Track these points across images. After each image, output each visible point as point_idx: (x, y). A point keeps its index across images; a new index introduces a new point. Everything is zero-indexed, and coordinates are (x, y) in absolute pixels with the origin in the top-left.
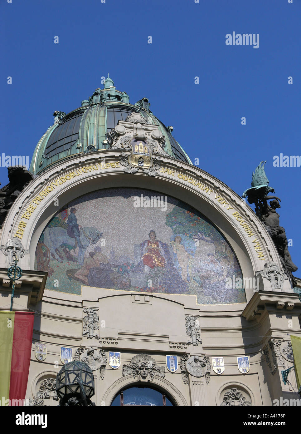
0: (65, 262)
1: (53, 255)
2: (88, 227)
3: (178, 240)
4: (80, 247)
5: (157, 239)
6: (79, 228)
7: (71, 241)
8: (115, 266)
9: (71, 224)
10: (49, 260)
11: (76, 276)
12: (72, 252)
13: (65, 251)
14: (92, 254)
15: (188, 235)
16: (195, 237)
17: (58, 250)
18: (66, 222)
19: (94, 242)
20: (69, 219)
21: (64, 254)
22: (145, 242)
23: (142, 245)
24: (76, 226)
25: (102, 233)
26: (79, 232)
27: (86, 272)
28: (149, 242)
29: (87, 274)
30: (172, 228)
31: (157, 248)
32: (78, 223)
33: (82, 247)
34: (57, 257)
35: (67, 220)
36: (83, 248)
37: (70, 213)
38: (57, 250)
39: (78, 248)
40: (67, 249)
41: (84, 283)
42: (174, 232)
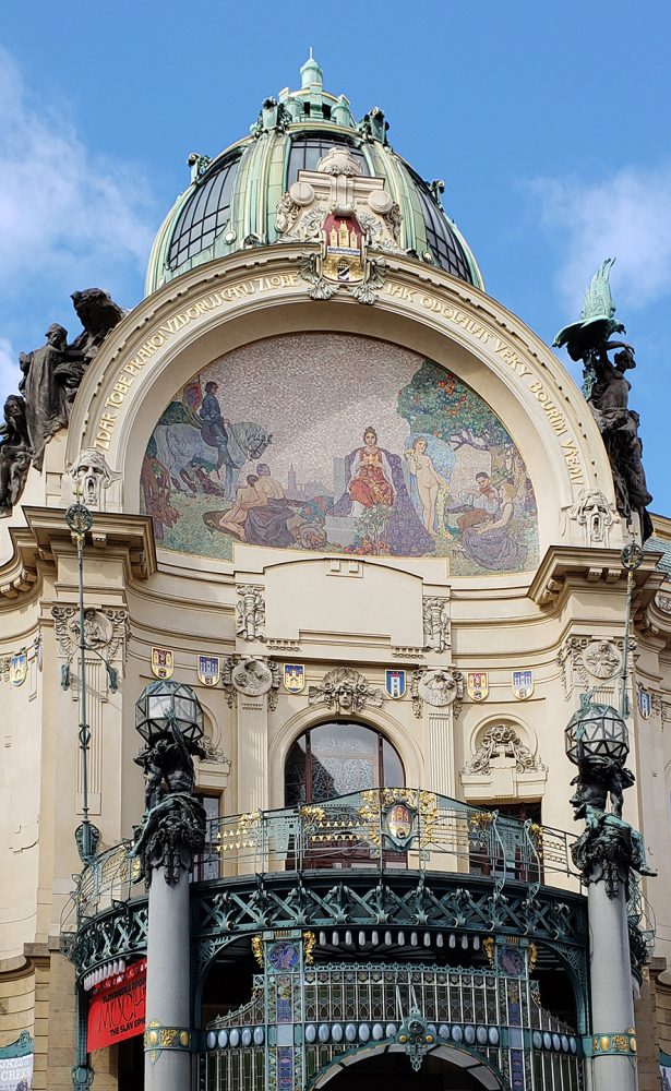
0: (200, 496)
1: (175, 482)
2: (243, 423)
3: (420, 446)
4: (227, 465)
5: (379, 445)
6: (226, 425)
7: (211, 454)
8: (298, 504)
9: (208, 418)
10: (168, 494)
11: (221, 524)
12: (213, 476)
13: (199, 473)
14: (252, 480)
15: (440, 435)
16: (453, 438)
17: (186, 473)
18: (198, 413)
19: (255, 454)
20: (203, 407)
21: (196, 479)
22: (354, 453)
23: (350, 459)
24: (220, 421)
25: (271, 436)
26: (225, 435)
27: (242, 516)
28: (362, 449)
29: (242, 520)
30: (409, 420)
31: (380, 465)
32: (222, 414)
33: (231, 465)
34: (184, 486)
35: (200, 408)
36: (236, 467)
37: (204, 394)
38: (183, 472)
39: (223, 466)
40: (204, 470)
41: (237, 536)
42: (414, 429)
